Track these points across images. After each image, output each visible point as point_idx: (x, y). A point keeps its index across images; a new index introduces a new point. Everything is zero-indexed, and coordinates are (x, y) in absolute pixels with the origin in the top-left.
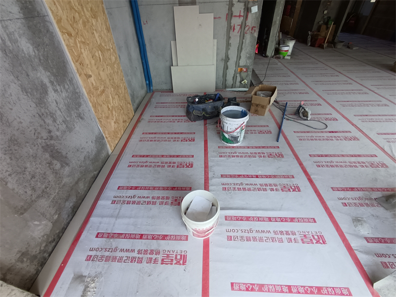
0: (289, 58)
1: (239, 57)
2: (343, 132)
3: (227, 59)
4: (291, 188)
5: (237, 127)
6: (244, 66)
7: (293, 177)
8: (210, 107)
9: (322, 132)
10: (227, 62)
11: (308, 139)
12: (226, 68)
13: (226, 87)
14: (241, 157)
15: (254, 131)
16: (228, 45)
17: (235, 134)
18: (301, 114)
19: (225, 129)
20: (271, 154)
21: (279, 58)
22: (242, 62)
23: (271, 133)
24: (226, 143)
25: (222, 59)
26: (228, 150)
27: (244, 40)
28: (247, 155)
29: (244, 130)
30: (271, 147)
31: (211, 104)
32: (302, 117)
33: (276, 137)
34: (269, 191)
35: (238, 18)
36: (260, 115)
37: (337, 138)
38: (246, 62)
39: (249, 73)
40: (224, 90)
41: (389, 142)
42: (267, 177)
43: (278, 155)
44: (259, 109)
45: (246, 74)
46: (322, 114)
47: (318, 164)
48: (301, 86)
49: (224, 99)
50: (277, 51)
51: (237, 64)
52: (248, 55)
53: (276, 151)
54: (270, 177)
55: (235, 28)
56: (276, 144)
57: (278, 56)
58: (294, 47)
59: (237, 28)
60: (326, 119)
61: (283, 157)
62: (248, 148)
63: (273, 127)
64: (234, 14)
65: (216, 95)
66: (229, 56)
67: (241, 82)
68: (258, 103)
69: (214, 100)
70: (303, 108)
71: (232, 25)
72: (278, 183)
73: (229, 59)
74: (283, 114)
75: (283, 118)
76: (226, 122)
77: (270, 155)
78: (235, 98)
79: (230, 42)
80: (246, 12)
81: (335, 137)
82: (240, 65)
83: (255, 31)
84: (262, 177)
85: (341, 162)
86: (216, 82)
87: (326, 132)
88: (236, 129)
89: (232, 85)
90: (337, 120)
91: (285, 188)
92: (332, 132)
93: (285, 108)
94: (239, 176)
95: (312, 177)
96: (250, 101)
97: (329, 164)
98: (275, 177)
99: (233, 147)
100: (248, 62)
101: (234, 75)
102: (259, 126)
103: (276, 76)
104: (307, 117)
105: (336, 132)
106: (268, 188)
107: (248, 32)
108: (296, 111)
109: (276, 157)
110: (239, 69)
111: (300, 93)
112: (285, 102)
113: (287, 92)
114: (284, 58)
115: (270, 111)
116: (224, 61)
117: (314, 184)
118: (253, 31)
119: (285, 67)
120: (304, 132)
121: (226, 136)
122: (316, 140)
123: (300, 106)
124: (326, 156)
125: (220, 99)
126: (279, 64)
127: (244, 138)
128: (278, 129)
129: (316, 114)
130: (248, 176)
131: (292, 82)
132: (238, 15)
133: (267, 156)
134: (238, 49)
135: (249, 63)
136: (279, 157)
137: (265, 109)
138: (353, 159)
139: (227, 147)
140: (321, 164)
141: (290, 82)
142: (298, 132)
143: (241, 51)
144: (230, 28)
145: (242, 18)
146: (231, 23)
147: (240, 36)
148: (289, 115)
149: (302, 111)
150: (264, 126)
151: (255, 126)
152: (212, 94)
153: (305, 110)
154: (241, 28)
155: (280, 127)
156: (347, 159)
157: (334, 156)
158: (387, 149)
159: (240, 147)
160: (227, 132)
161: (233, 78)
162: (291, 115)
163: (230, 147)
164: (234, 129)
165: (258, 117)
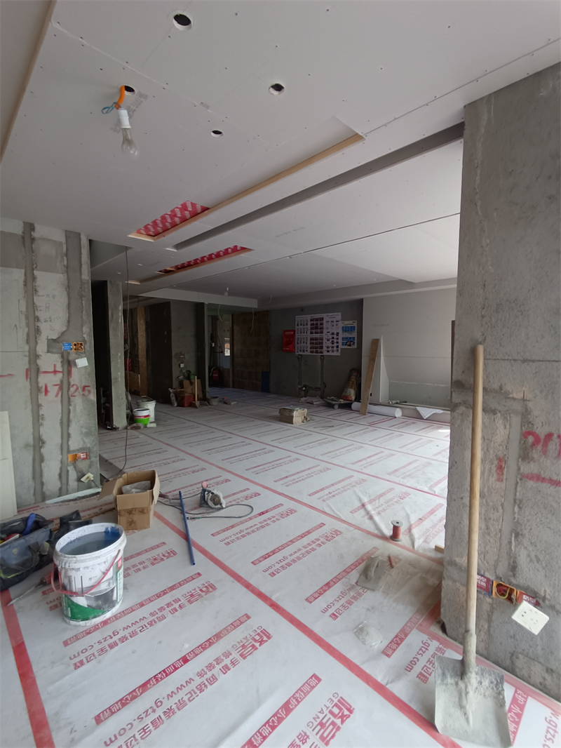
0: (154, 425)
1: (66, 436)
2: (275, 508)
3: (39, 443)
4: (255, 641)
5: (104, 568)
6: (81, 450)
7: (248, 617)
8: (15, 551)
9: (251, 519)
10: (41, 447)
11: (238, 538)
12: (39, 460)
13: (44, 498)
14: (133, 634)
15: (140, 563)
16: (38, 419)
17: (104, 587)
18: (210, 503)
19: (76, 586)
20: (192, 595)
21: (138, 428)
22: (75, 443)
23: (175, 553)
24: (82, 623)
25: (27, 446)
26: (96, 636)
27: (71, 408)
28: (145, 622)
29: (122, 570)
30: (186, 581)
31: (16, 543)
32: (213, 506)
33: (187, 557)
34: (222, 677)
35: (52, 374)
36: (141, 529)
37: (273, 520)
38: (84, 442)
39: (93, 459)
40: (41, 505)
41: (324, 501)
42: (204, 649)
43: (204, 589)
44: (136, 517)
45: (87, 462)
46: (238, 493)
47: (270, 571)
48: (189, 462)
49: (52, 521)
50: (132, 419)
51: (65, 448)
52: (84, 430)
53: (197, 583)
54: (209, 643)
55: (49, 389)
56: (192, 570)
57: (135, 425)
58: (156, 410)
59: (53, 391)
60: (246, 498)
61: (214, 588)
62: (142, 605)
63: (175, 542)
64: (42, 369)
65: (26, 520)
66: (44, 437)
67: (79, 480)
68: (130, 507)
69: (23, 533)
70: (209, 492)
71: (41, 384)
72: (229, 647)
73: (43, 443)
74: (183, 512)
75: (184, 520)
76: (77, 566)
77: (192, 598)
78: (77, 513)
79: (41, 413)
80: (66, 367)
81: (269, 519)
82: (72, 448)
83: (89, 391)
84: (195, 653)
85: (296, 552)
86: (17, 493)
87: (255, 517)
88: (105, 574)
89: (60, 489)
90: (259, 495)
91: (246, 650)
92: (263, 513)
93: (181, 501)
94: (144, 687)
95: (274, 598)
96: (114, 509)
97: (283, 563)
98: (218, 636)
99: (105, 623)
100: (86, 441)
101: (61, 469)
102: (147, 551)
103: (143, 456)
104: (221, 504)
105: (267, 512)
106: (216, 671)
107: (76, 394)
108: (201, 500)
109: (203, 594)
110: (70, 456)
111: (194, 472)
112: (178, 492)
113: (172, 475)
114: (145, 426)
115: (156, 515)
116: (32, 449)
117: (283, 610)
118: (86, 393)
119: (154, 439)
120: (227, 529)
121: (82, 601)
122: (248, 534)
123: (204, 490)
124: (274, 552)
125: (39, 524)
126: (141, 436)
127: (125, 588)
128: (183, 542)
129: (229, 496)
130: (165, 673)
131: (174, 459)
132: (52, 370)
133: (186, 603)
134: (62, 423)
135: (89, 442)
136: (208, 592)
137: (148, 513)
138: (305, 541)
139: (88, 632)
140: (274, 569)
141: (171, 460)
142: (218, 533)
143: (68, 426)
144: (37, 391)
145: (60, 375)
146: (37, 383)
147: (62, 402)
148: (192, 510)
149: (210, 497)
150: (158, 546)
151: (139, 554)
152: (16, 521)
153: (212, 493)
154: (61, 388)
155: (186, 537)
156: (299, 544)
157: (283, 547)
158: (327, 510)
159: (123, 613)
160: (82, 593)
161: (60, 475)
162: (195, 508)
163: (96, 628)
164: (99, 575)
165: (137, 534)
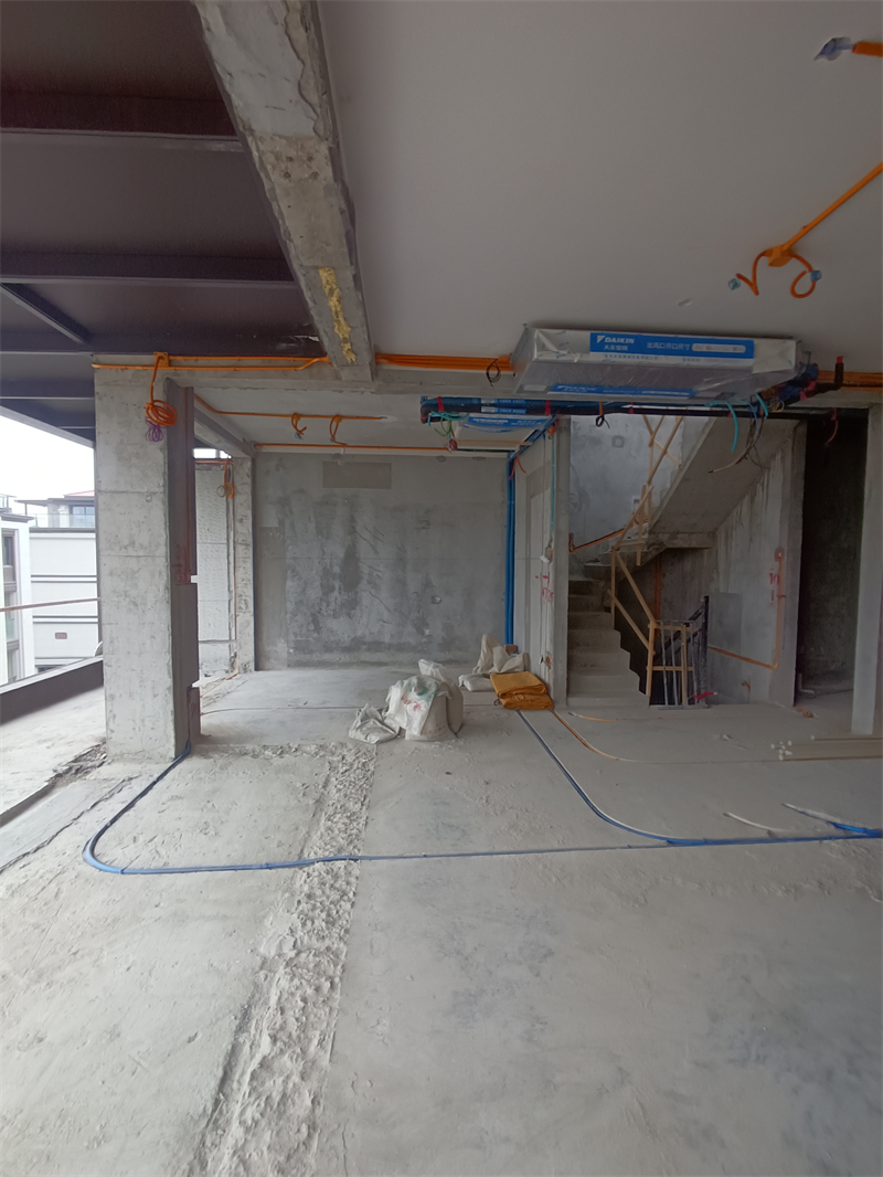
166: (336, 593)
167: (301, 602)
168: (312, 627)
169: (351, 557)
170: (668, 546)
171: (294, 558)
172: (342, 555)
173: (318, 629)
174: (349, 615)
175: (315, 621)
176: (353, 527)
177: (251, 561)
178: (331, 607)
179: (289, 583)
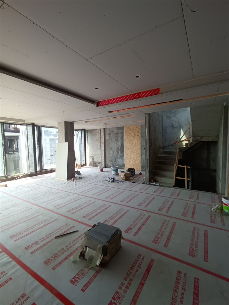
166: (119, 154)
167: (113, 155)
168: (115, 161)
169: (122, 146)
170: (200, 141)
171: (112, 146)
172: (120, 145)
173: (116, 161)
174: (122, 158)
175: (116, 160)
176: (123, 139)
177: (104, 146)
178: (119, 157)
179: (111, 151)
